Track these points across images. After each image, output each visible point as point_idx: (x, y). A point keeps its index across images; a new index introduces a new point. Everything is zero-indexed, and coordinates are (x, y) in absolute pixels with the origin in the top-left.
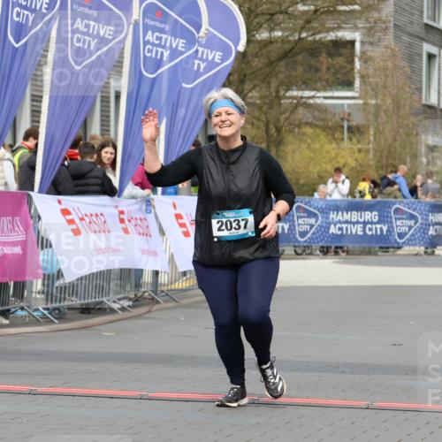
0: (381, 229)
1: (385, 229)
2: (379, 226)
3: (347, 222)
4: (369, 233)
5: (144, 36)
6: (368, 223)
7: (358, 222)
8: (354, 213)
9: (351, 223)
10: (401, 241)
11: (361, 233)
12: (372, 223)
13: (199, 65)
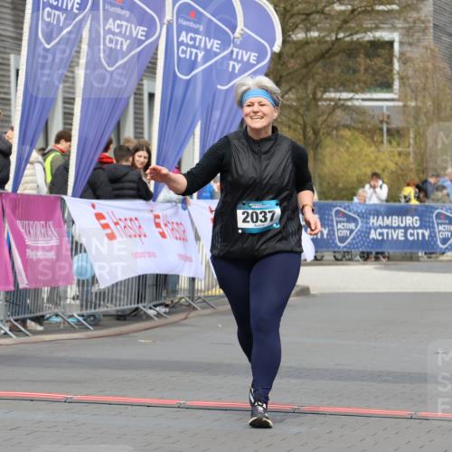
0: (423, 235)
1: (427, 234)
2: (420, 231)
3: (387, 227)
4: (411, 238)
5: (178, 37)
6: (410, 227)
7: (399, 227)
8: (394, 217)
9: (392, 227)
10: (444, 247)
11: (403, 238)
12: (414, 228)
13: (234, 66)
